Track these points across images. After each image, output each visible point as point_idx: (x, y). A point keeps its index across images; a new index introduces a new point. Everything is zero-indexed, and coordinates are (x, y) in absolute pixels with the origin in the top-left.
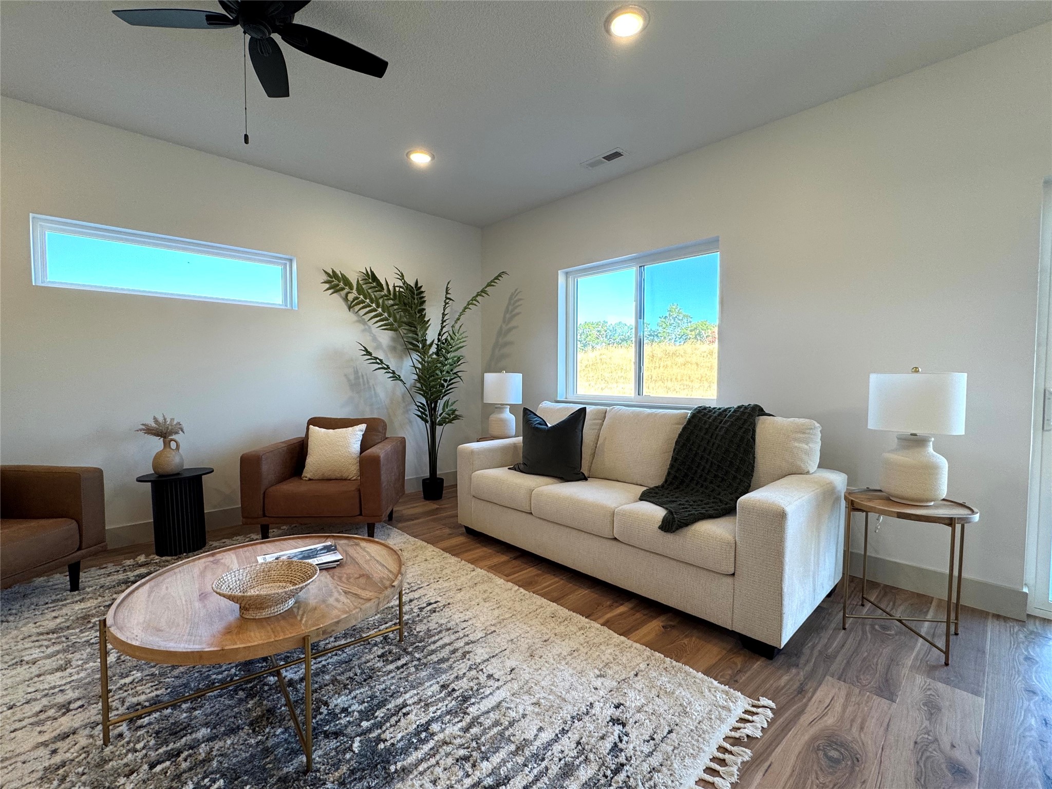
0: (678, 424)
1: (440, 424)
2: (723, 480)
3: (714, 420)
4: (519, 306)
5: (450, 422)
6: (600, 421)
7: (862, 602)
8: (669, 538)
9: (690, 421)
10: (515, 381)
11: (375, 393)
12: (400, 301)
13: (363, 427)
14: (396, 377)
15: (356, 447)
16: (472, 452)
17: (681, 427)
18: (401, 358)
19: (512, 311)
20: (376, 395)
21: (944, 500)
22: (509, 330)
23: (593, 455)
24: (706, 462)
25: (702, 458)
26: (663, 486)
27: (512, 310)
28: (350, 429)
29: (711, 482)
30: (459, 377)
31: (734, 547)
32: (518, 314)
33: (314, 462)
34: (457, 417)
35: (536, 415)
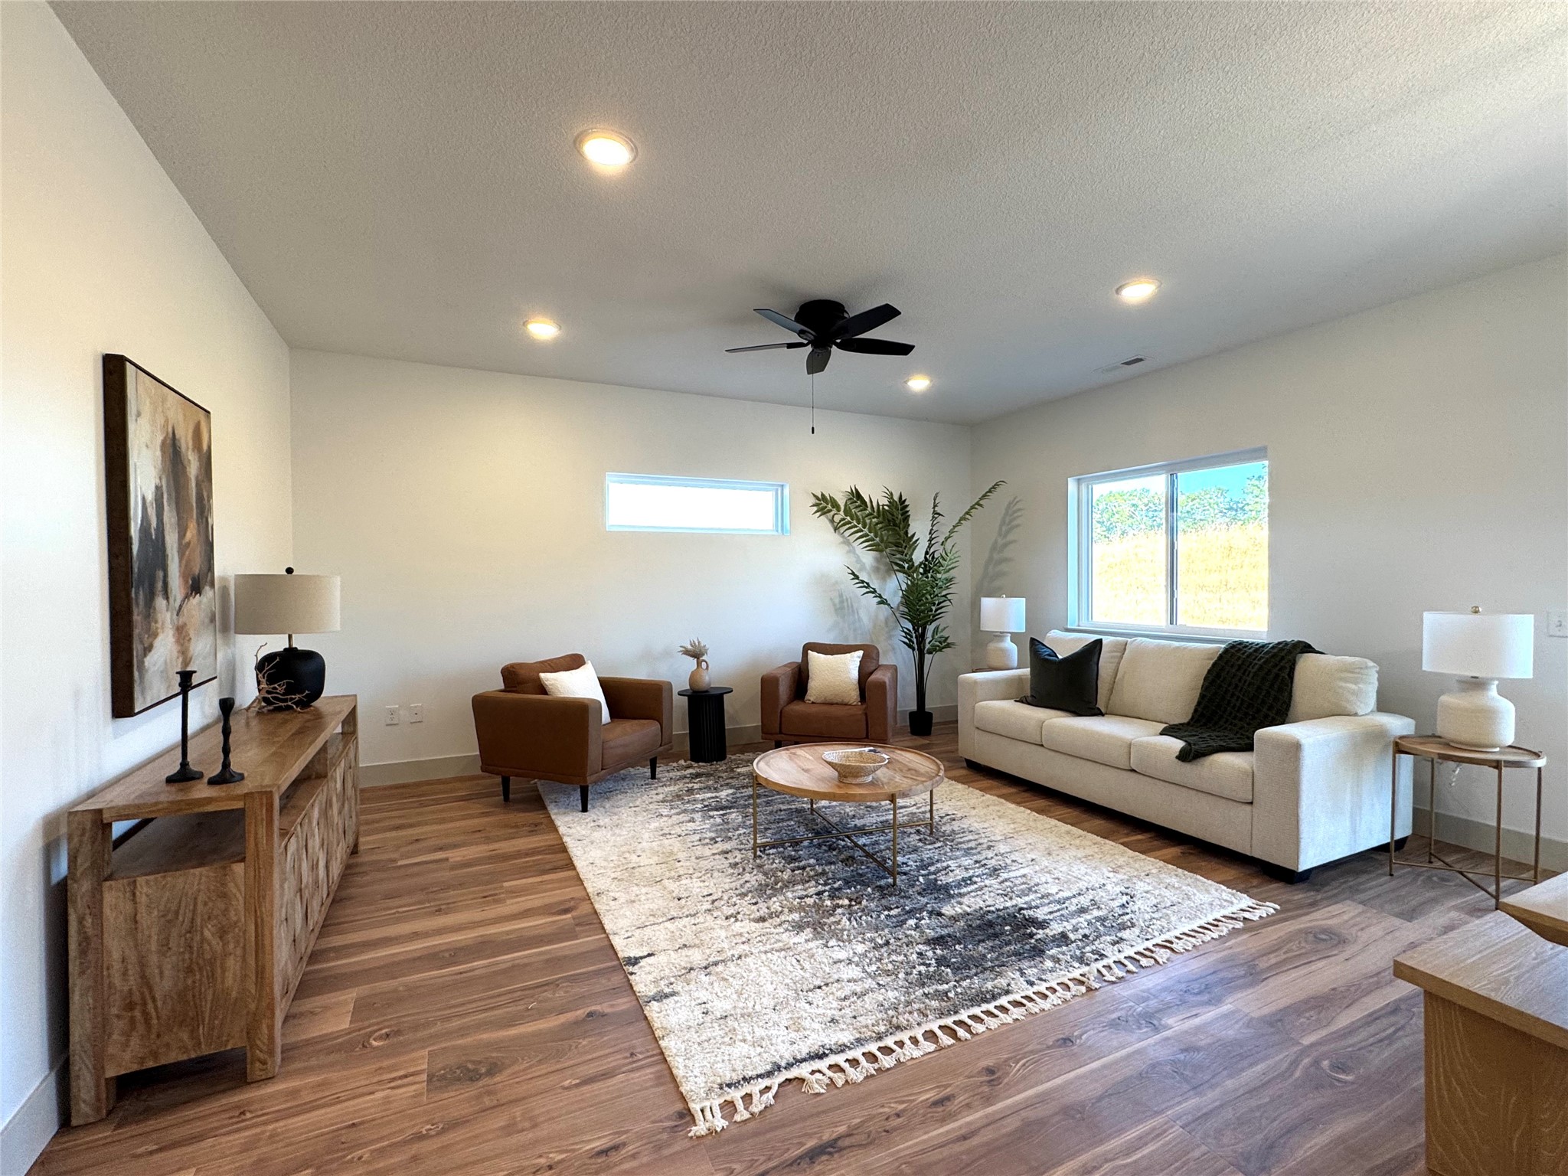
0: (1211, 659)
1: (930, 652)
2: (1254, 718)
3: (1248, 657)
4: (1018, 517)
5: (940, 650)
6: (1119, 654)
7: (1430, 858)
8: (1187, 768)
9: (1221, 657)
10: (1018, 606)
11: (859, 617)
12: (884, 519)
13: (860, 653)
14: (883, 602)
15: (855, 674)
16: (975, 682)
17: (1212, 662)
18: (884, 579)
19: (1011, 522)
20: (860, 620)
21: (1510, 747)
22: (1005, 545)
23: (1111, 690)
24: (1237, 700)
25: (1233, 695)
26: (1188, 724)
27: (1009, 520)
28: (848, 655)
29: (1241, 720)
30: (949, 600)
31: (1251, 777)
32: (1017, 526)
33: (816, 687)
34: (948, 646)
35: (1044, 645)
